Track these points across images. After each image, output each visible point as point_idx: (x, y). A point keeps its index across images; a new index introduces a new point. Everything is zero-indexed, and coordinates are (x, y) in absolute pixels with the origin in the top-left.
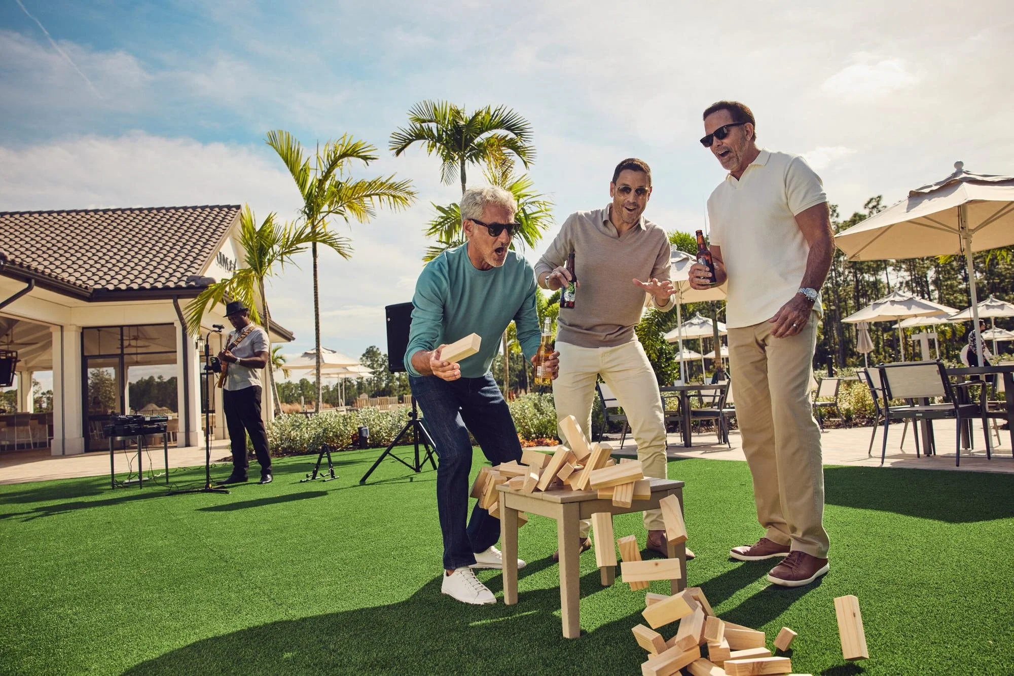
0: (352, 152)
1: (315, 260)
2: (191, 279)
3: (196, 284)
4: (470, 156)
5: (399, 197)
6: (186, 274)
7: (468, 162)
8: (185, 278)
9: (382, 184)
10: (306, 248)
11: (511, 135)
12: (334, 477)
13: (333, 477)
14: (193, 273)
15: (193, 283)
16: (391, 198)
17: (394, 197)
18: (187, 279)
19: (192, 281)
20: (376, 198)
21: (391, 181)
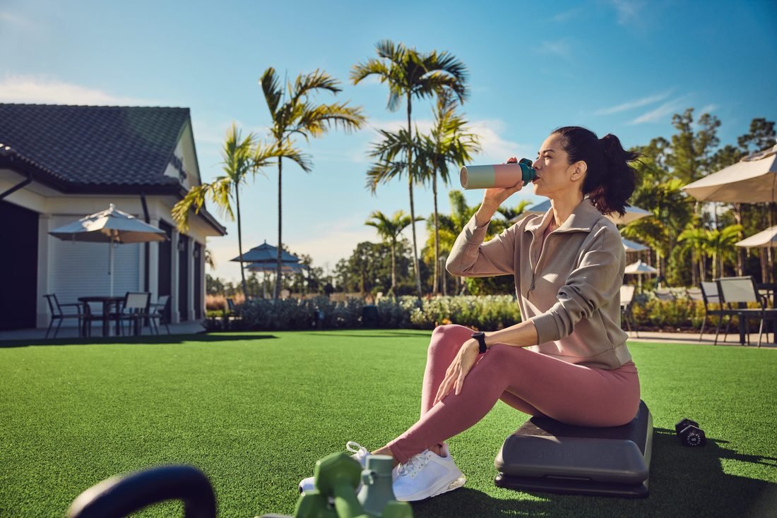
0: (320, 84)
2: (156, 177)
3: (161, 182)
4: (416, 92)
5: (353, 121)
6: (150, 172)
7: (414, 96)
8: (150, 177)
9: (339, 109)
11: (451, 76)
14: (157, 172)
15: (159, 182)
16: (346, 122)
17: (348, 120)
18: (153, 178)
19: (157, 179)
20: (332, 120)
21: (346, 107)
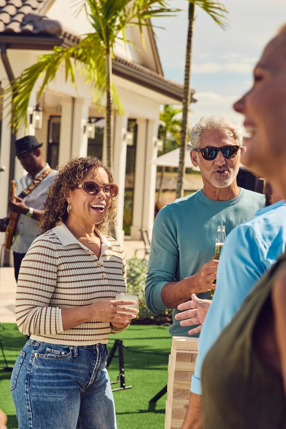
1: (190, 24)
2: (28, 19)
3: (35, 28)
6: (22, 10)
8: (20, 18)
10: (179, 10)
12: (124, 387)
13: (122, 386)
14: (34, 9)
15: (30, 27)
18: (24, 19)
19: (31, 22)
